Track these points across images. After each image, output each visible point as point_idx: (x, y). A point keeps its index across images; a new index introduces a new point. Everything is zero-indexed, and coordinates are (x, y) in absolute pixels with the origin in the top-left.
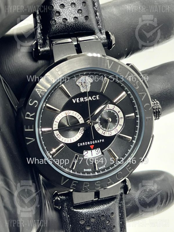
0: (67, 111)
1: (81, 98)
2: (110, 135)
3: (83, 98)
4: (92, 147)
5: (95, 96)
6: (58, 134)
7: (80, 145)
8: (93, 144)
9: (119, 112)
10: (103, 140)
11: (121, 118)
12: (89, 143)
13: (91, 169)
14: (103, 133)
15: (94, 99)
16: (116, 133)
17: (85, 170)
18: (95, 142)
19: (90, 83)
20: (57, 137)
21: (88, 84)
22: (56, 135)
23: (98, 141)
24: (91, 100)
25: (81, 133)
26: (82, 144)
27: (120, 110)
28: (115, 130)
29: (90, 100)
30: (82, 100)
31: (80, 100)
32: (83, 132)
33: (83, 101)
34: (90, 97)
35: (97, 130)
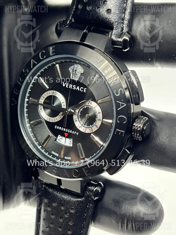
0: (55, 91)
1: (70, 85)
2: (84, 131)
3: (72, 85)
4: (66, 134)
5: (83, 88)
6: (42, 109)
7: (57, 127)
8: (67, 132)
9: (99, 113)
10: (77, 134)
11: (99, 120)
12: (64, 130)
13: (58, 155)
14: (79, 126)
15: (82, 90)
16: (90, 132)
17: (53, 152)
18: (70, 131)
19: (80, 73)
20: (40, 111)
21: (79, 73)
22: (40, 109)
23: (73, 131)
24: (79, 90)
25: (60, 117)
26: (58, 128)
27: (101, 112)
28: (90, 128)
29: (77, 90)
30: (71, 86)
31: (69, 86)
32: (62, 117)
33: (71, 88)
34: (78, 87)
35: (74, 120)
